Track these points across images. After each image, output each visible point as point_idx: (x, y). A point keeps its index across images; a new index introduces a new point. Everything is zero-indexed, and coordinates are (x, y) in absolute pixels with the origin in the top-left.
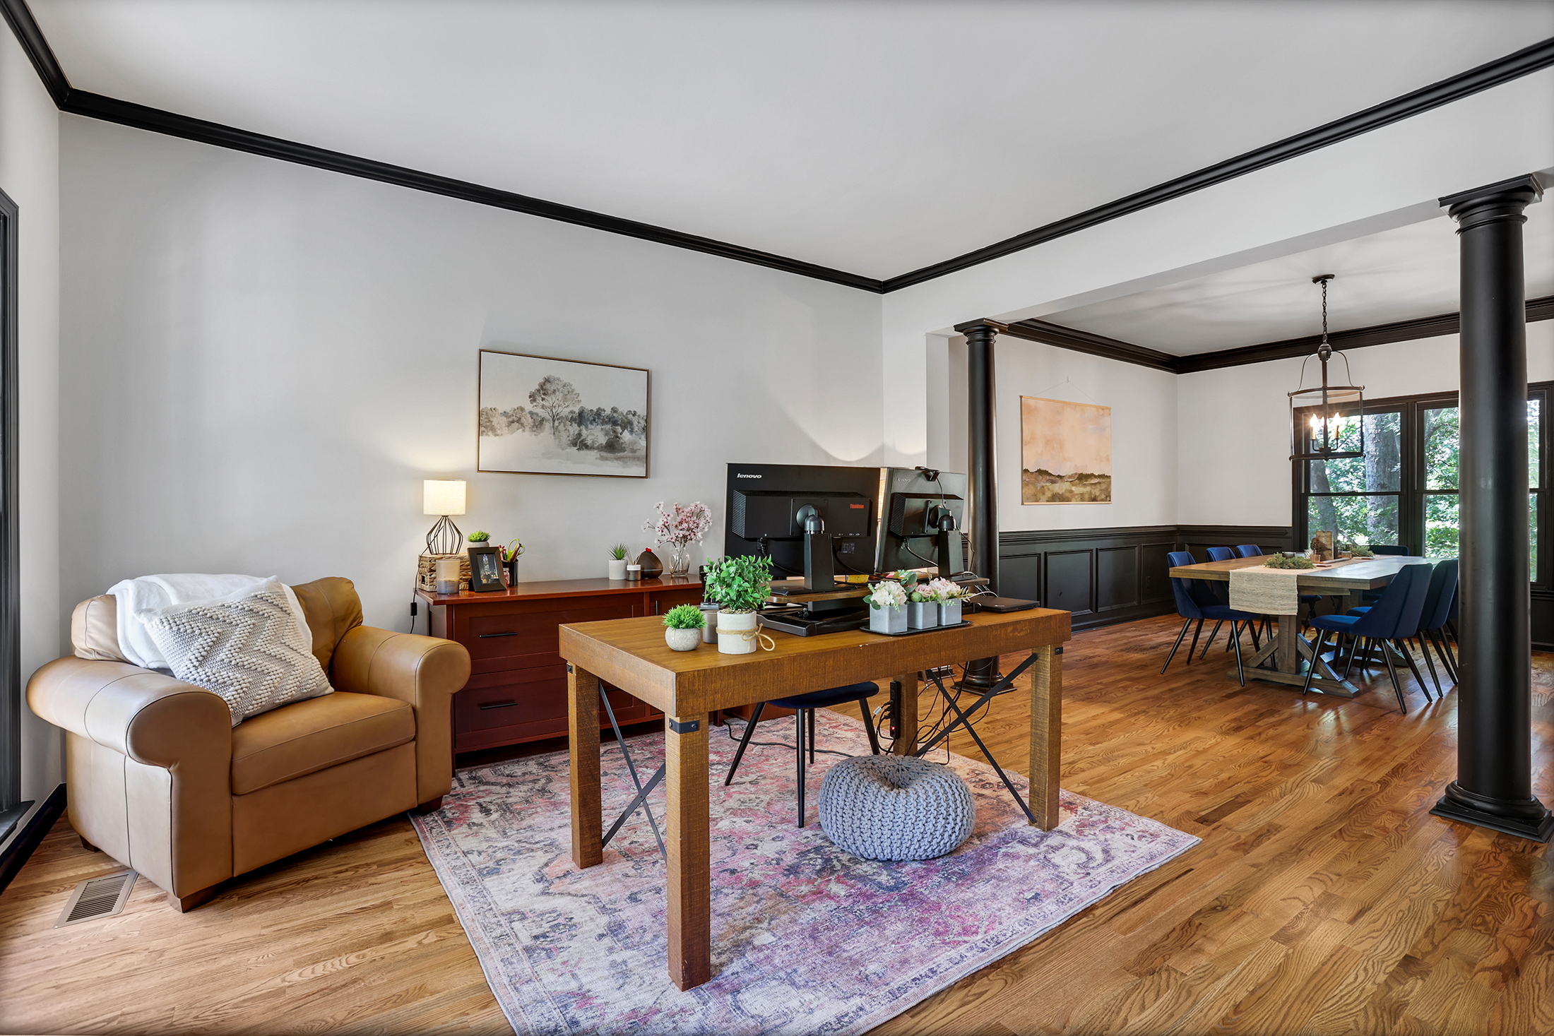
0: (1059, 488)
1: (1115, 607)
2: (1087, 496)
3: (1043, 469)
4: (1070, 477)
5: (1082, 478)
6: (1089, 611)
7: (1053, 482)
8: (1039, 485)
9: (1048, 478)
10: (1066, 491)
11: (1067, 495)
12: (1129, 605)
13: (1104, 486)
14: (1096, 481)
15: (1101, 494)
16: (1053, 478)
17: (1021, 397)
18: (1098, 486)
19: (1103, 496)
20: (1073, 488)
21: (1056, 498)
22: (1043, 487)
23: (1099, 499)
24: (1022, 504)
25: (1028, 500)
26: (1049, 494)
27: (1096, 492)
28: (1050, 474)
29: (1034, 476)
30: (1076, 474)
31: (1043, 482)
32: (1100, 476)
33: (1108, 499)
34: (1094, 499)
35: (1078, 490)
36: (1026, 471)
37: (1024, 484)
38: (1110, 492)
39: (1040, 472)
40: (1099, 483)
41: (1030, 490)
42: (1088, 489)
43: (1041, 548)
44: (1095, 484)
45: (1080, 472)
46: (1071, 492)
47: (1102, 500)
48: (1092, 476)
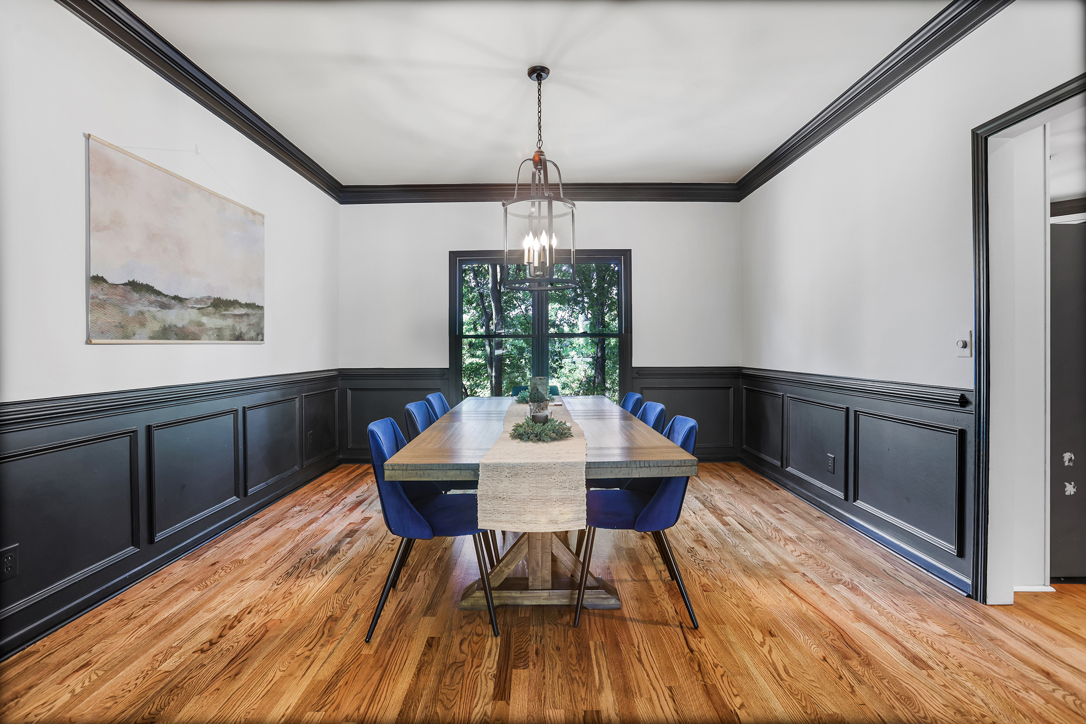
0: (175, 317)
1: (270, 481)
2: (227, 333)
3: (141, 280)
4: (198, 301)
5: (219, 305)
6: (234, 499)
7: (164, 306)
8: (132, 310)
9: (153, 297)
10: (191, 322)
11: (193, 329)
12: (289, 472)
13: (254, 320)
14: (242, 311)
15: (249, 330)
16: (164, 300)
17: (88, 137)
18: (245, 319)
19: (253, 334)
20: (204, 320)
21: (167, 333)
22: (142, 313)
23: (246, 337)
24: (89, 342)
25: (103, 333)
26: (156, 327)
27: (243, 327)
28: (158, 293)
29: (120, 291)
30: (209, 298)
31: (140, 304)
32: (248, 305)
33: (260, 337)
34: (239, 337)
35: (212, 322)
36: (97, 280)
37: (94, 304)
38: (262, 329)
39: (133, 285)
40: (247, 315)
41: (112, 316)
42: (230, 322)
43: (138, 421)
44: (241, 316)
45: (216, 296)
46: (200, 324)
47: (252, 339)
48: (235, 303)
